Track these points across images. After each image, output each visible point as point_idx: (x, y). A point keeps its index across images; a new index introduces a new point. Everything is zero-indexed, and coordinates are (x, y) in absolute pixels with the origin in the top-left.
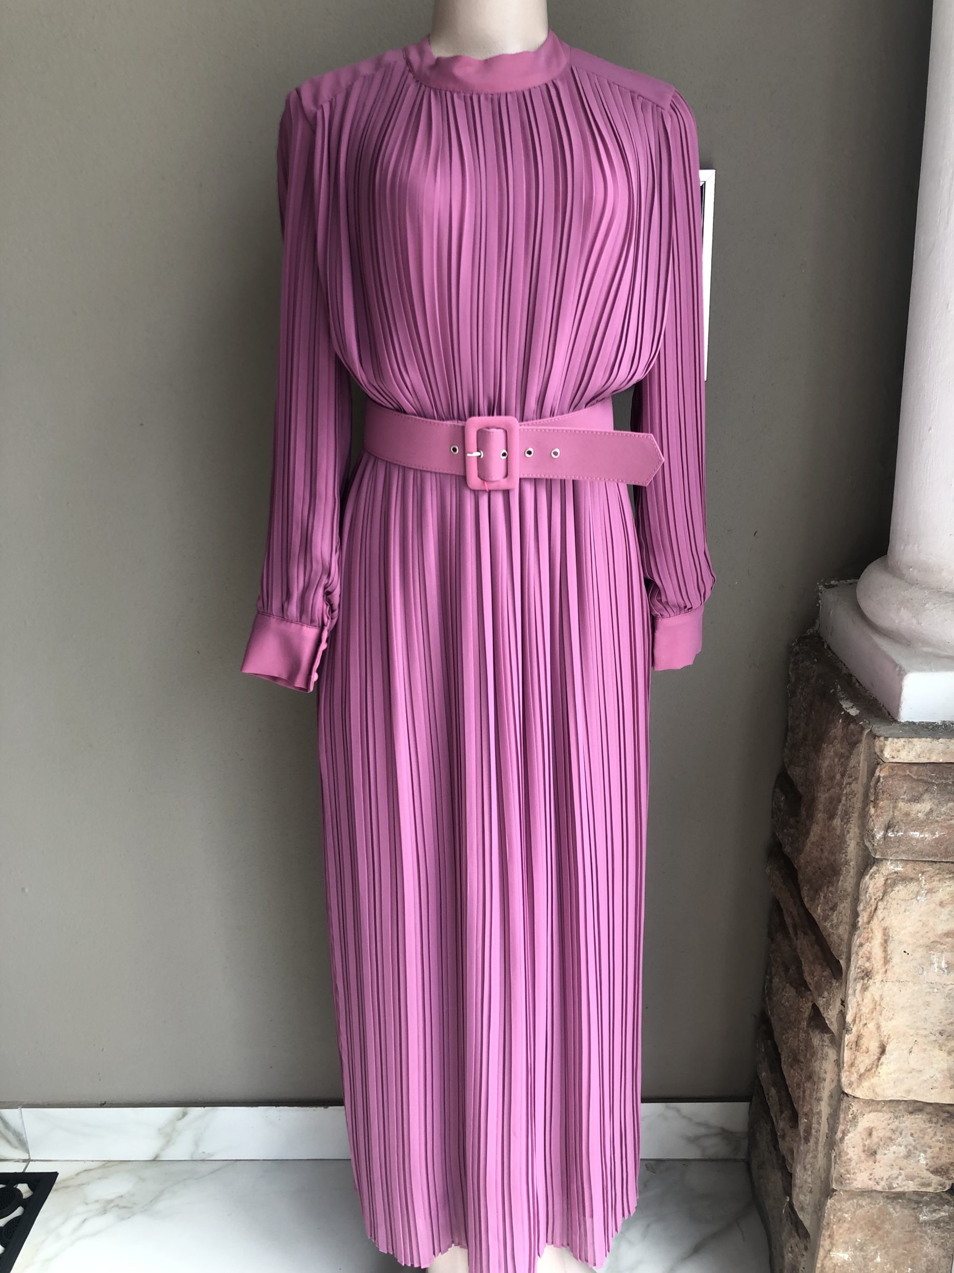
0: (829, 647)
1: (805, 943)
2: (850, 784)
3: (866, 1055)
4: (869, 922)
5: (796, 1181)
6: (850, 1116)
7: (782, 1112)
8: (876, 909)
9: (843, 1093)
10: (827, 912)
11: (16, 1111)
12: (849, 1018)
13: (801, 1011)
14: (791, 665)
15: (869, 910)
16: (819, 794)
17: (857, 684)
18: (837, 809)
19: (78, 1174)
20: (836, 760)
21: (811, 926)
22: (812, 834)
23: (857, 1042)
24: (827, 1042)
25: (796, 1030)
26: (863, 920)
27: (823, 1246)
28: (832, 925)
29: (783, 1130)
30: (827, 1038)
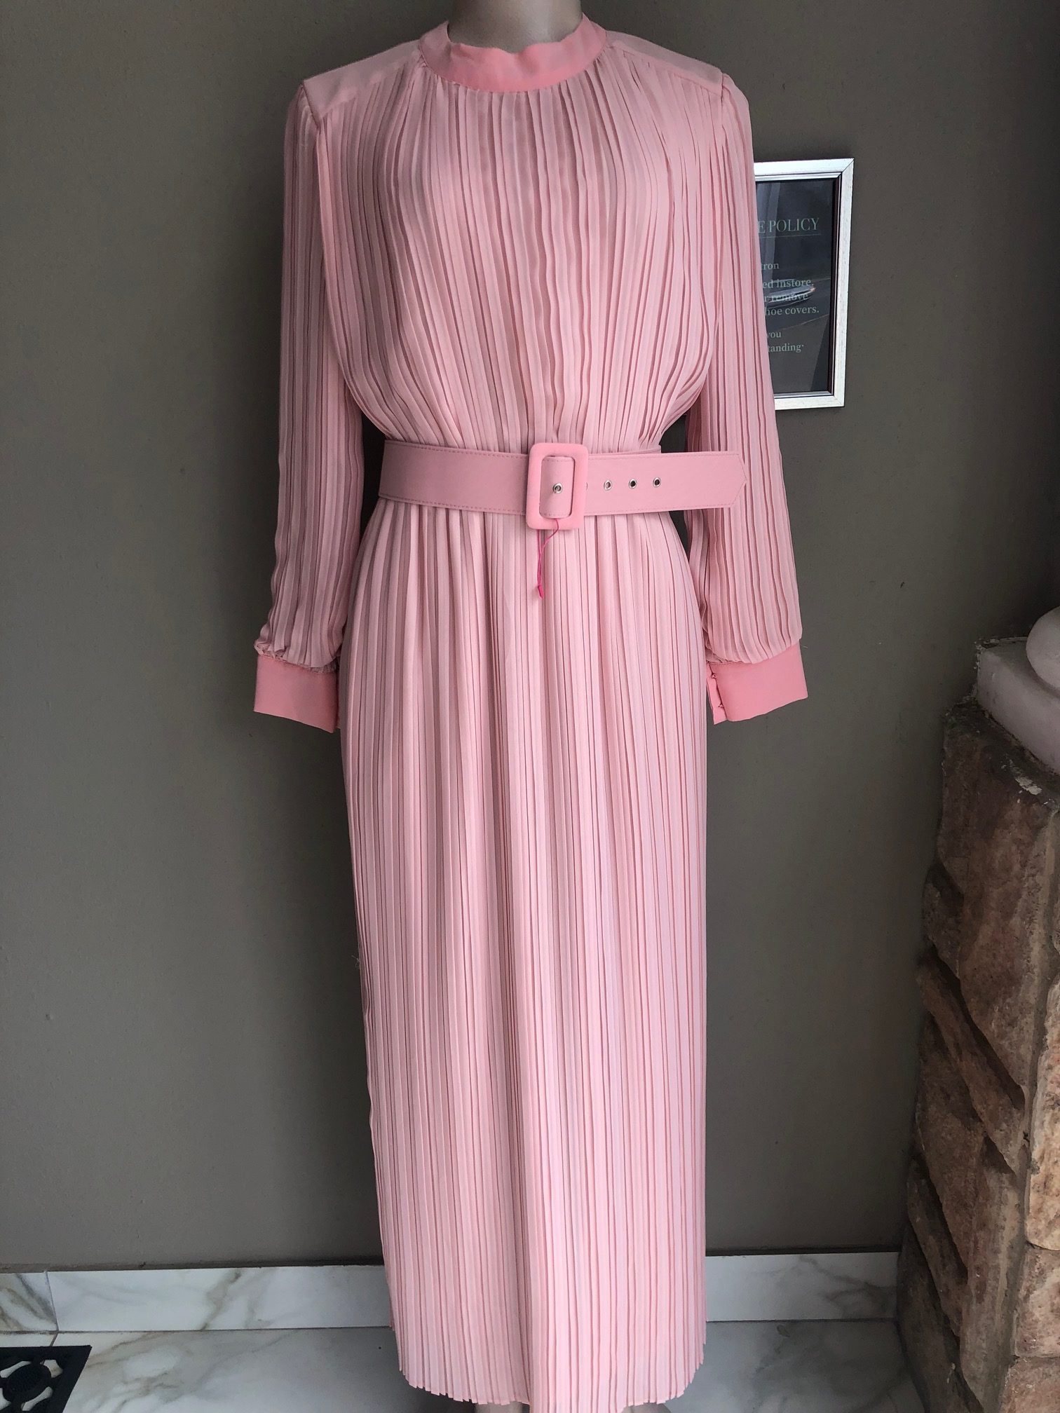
0: (991, 717)
1: (974, 1065)
2: (1033, 876)
5: (966, 1347)
6: (1036, 1271)
7: (944, 1266)
9: (1028, 1243)
10: (1004, 1028)
11: (42, 1275)
12: (1035, 1155)
13: (969, 1146)
14: (947, 739)
16: (990, 889)
17: (1032, 758)
18: (1016, 905)
19: (114, 1348)
20: (1014, 848)
21: (981, 1043)
22: (981, 937)
23: (1045, 1184)
24: (1007, 1183)
25: (962, 1167)
26: (1053, 1037)
28: (1010, 1044)
29: (946, 1286)
30: (1006, 1178)
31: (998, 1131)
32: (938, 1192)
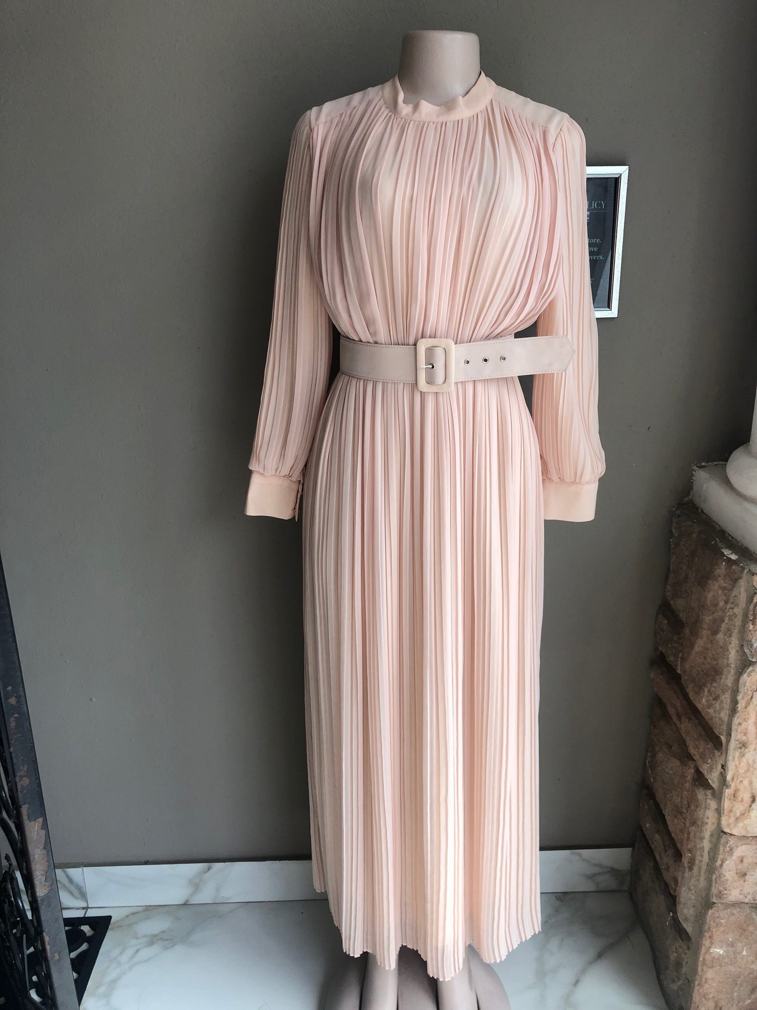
0: (702, 510)
1: (690, 725)
2: (733, 608)
3: (740, 803)
4: (746, 707)
5: (681, 899)
6: (728, 848)
7: (666, 851)
8: (752, 698)
9: (723, 832)
10: (711, 702)
11: (79, 870)
12: (729, 778)
13: (685, 776)
14: (674, 524)
15: (746, 699)
16: (704, 617)
17: (730, 537)
18: (721, 627)
19: (127, 916)
20: (720, 592)
21: (695, 713)
22: (696, 646)
23: (734, 795)
24: (710, 796)
25: (680, 790)
26: (741, 706)
27: (704, 945)
28: (715, 711)
29: (667, 864)
30: (710, 793)
31: (705, 764)
32: (662, 806)
